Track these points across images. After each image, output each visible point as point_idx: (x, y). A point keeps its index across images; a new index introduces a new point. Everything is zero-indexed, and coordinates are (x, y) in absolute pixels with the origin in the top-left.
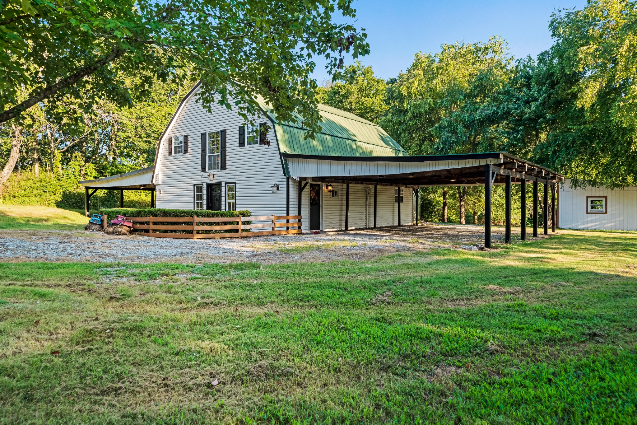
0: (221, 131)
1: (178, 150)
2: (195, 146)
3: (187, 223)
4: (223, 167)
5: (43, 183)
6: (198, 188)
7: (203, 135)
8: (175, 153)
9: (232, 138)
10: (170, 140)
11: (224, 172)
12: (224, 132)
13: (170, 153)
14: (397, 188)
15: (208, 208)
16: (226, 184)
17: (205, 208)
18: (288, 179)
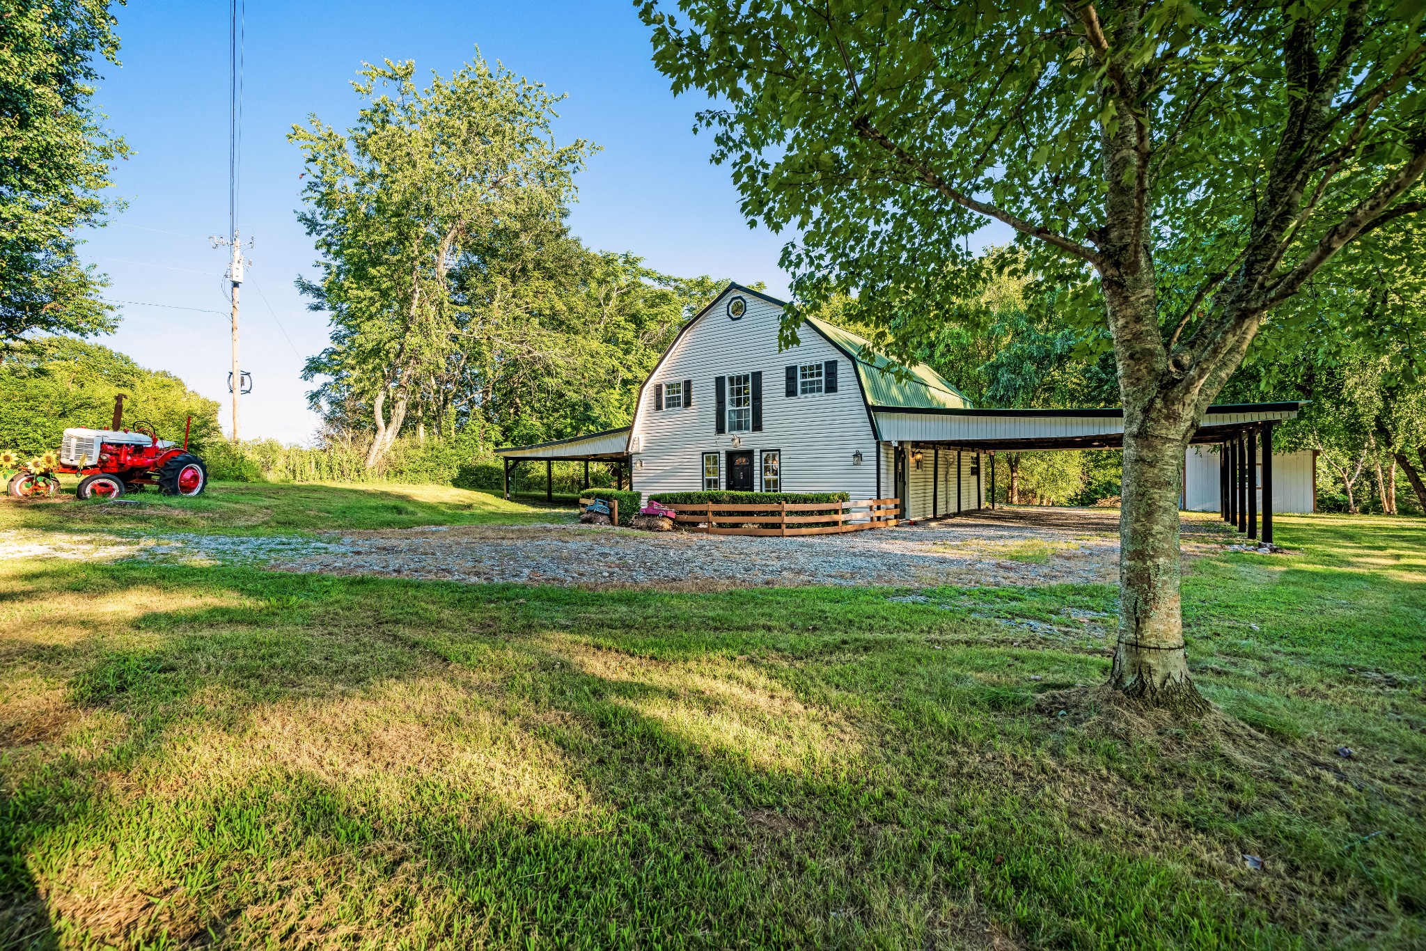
0: (753, 374)
1: (672, 403)
2: (704, 398)
3: (773, 513)
4: (758, 427)
5: (435, 453)
6: (709, 457)
7: (720, 381)
8: (668, 406)
9: (773, 386)
10: (658, 388)
11: (757, 434)
12: (757, 376)
13: (659, 407)
14: (974, 455)
15: (729, 487)
16: (761, 451)
17: (723, 487)
18: (878, 444)
